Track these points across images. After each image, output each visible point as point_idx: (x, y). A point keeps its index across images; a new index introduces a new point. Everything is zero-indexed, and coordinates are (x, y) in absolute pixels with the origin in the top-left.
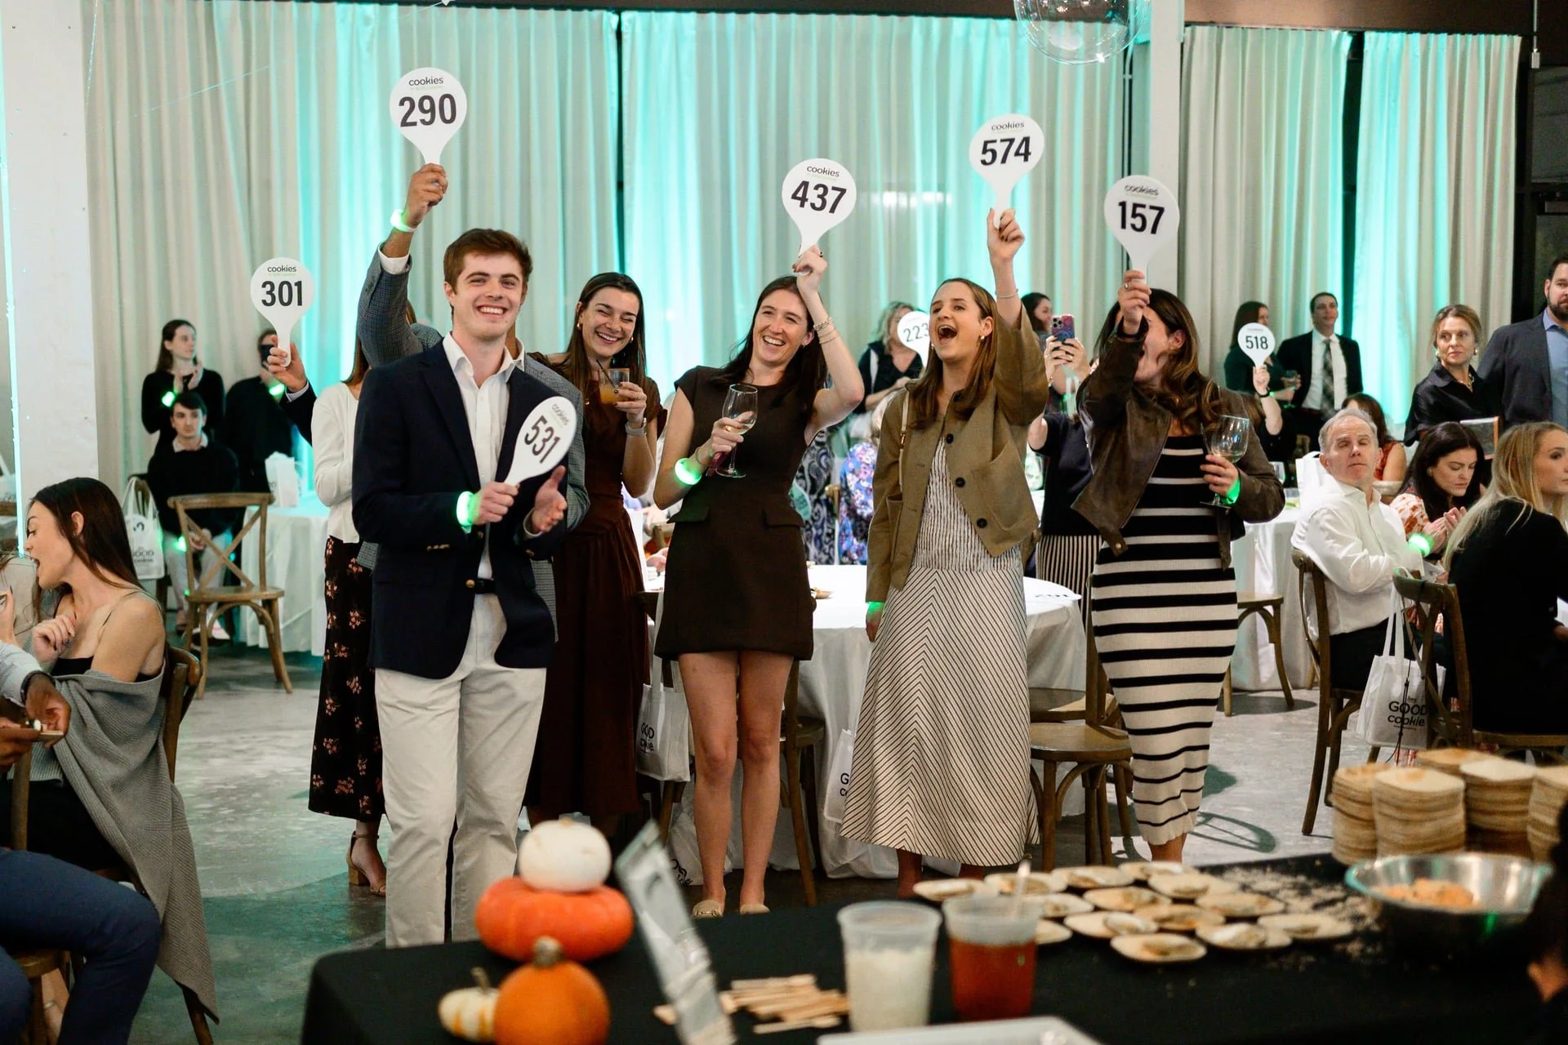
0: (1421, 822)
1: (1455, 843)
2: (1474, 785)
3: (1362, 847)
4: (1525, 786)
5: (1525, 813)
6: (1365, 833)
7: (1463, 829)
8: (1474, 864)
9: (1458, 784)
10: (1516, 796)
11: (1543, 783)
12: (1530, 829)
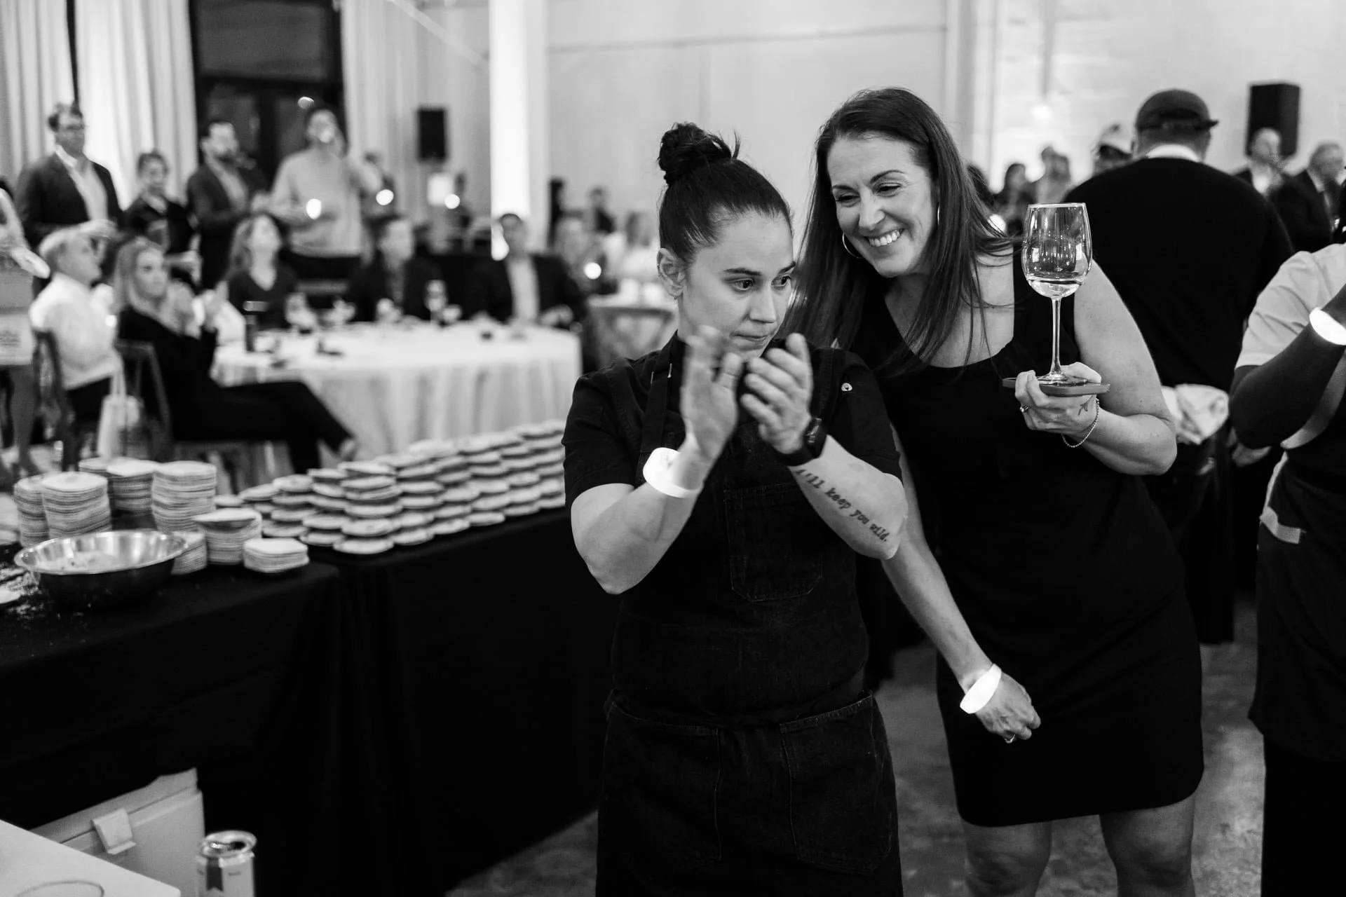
0: (77, 511)
1: (103, 523)
2: (113, 480)
3: (36, 534)
4: (148, 479)
5: (149, 496)
6: (38, 524)
7: (108, 512)
8: (110, 538)
9: (102, 481)
10: (141, 485)
11: (159, 474)
12: (154, 507)
